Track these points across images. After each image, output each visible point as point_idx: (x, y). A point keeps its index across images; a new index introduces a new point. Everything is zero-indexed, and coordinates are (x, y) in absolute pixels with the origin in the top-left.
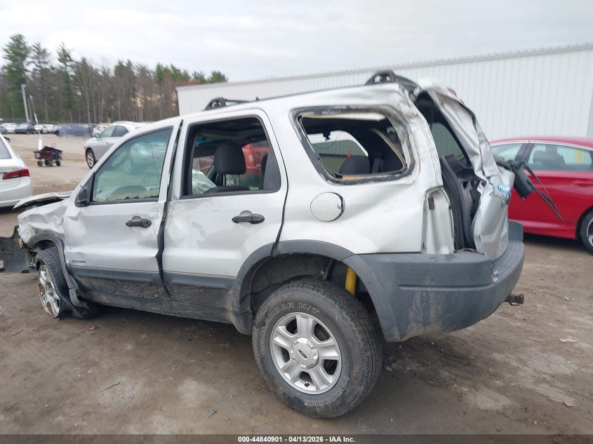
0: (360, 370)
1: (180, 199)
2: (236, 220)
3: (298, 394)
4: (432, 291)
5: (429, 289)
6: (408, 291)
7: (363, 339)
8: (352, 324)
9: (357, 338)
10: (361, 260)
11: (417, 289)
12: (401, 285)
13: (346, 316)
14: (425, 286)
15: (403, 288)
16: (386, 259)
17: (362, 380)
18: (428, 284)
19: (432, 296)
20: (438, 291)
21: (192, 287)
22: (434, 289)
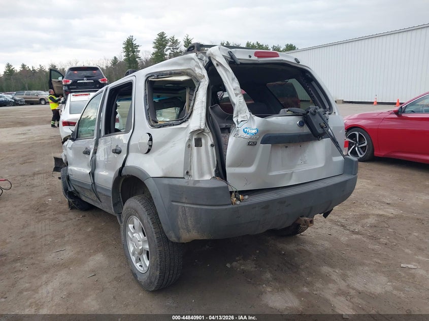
0: (155, 260)
2: (113, 151)
3: (136, 271)
4: (187, 207)
5: (185, 205)
6: (176, 205)
7: (157, 238)
8: (152, 226)
9: (154, 237)
10: (153, 182)
11: (179, 204)
12: (172, 201)
13: (150, 221)
14: (183, 203)
15: (174, 203)
16: (166, 181)
17: (157, 267)
18: (184, 201)
19: (187, 209)
20: (190, 207)
22: (188, 205)
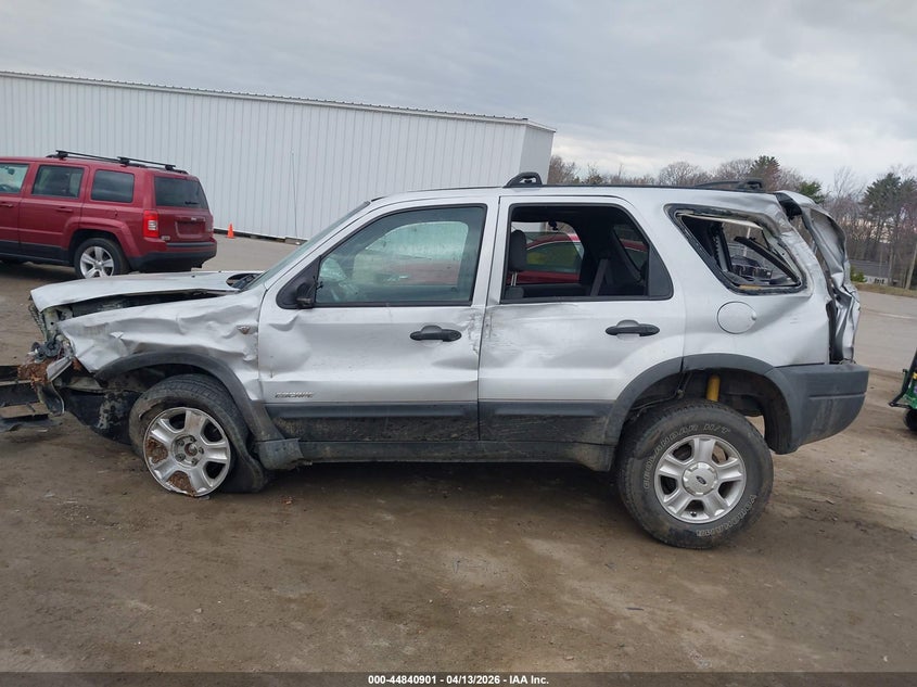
1: (501, 303)
2: (612, 332)
3: (688, 526)
4: (836, 399)
5: (834, 398)
6: (816, 400)
11: (824, 398)
12: (811, 396)
14: (830, 395)
15: (814, 399)
16: (797, 370)
18: (833, 393)
19: (835, 403)
20: (840, 399)
21: (531, 417)
22: (838, 397)
